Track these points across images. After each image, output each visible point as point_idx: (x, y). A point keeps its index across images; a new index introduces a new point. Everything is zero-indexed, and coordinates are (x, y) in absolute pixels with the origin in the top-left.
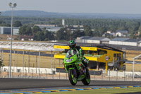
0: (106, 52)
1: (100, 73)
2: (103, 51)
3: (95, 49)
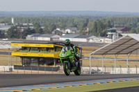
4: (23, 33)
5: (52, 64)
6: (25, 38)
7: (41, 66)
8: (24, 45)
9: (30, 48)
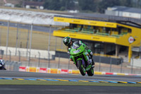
0: (130, 31)
1: (119, 62)
2: (126, 28)
3: (114, 25)
5: (113, 53)
7: (96, 54)
8: (73, 21)
9: (82, 26)
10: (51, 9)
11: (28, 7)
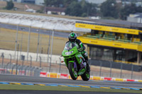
1: (141, 69)
3: (136, 32)
4: (122, 11)
6: (126, 19)
7: (117, 61)
8: (94, 27)
10: (73, 15)
11: (49, 12)
